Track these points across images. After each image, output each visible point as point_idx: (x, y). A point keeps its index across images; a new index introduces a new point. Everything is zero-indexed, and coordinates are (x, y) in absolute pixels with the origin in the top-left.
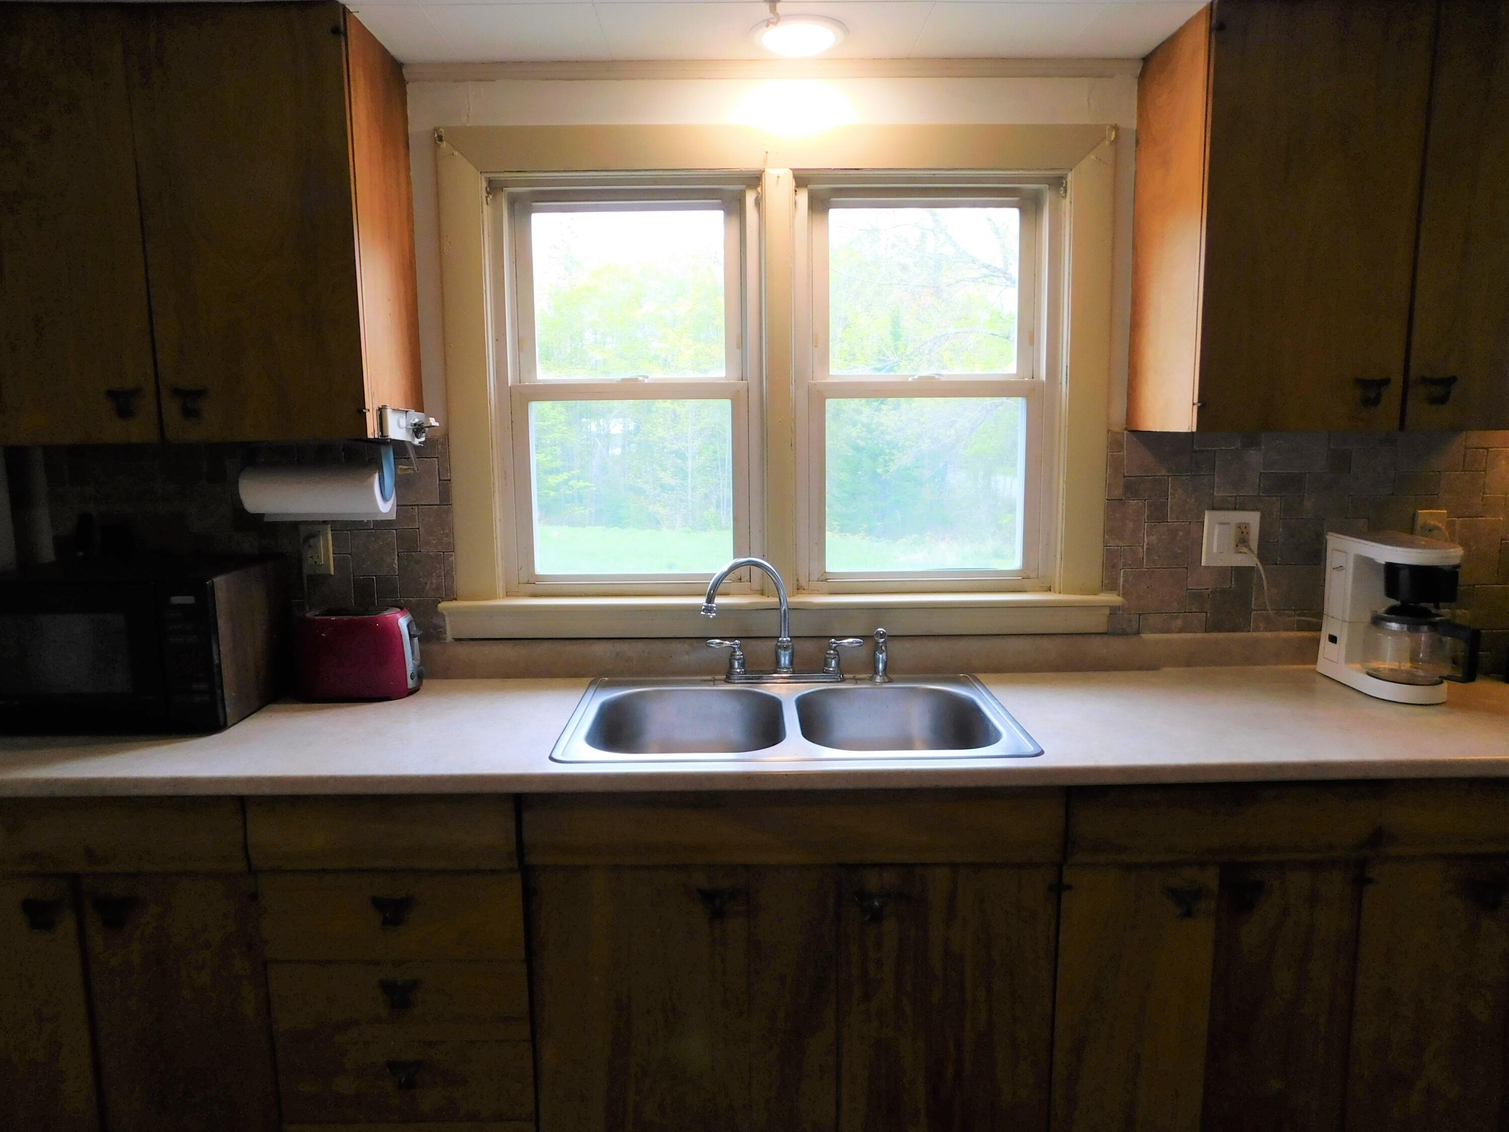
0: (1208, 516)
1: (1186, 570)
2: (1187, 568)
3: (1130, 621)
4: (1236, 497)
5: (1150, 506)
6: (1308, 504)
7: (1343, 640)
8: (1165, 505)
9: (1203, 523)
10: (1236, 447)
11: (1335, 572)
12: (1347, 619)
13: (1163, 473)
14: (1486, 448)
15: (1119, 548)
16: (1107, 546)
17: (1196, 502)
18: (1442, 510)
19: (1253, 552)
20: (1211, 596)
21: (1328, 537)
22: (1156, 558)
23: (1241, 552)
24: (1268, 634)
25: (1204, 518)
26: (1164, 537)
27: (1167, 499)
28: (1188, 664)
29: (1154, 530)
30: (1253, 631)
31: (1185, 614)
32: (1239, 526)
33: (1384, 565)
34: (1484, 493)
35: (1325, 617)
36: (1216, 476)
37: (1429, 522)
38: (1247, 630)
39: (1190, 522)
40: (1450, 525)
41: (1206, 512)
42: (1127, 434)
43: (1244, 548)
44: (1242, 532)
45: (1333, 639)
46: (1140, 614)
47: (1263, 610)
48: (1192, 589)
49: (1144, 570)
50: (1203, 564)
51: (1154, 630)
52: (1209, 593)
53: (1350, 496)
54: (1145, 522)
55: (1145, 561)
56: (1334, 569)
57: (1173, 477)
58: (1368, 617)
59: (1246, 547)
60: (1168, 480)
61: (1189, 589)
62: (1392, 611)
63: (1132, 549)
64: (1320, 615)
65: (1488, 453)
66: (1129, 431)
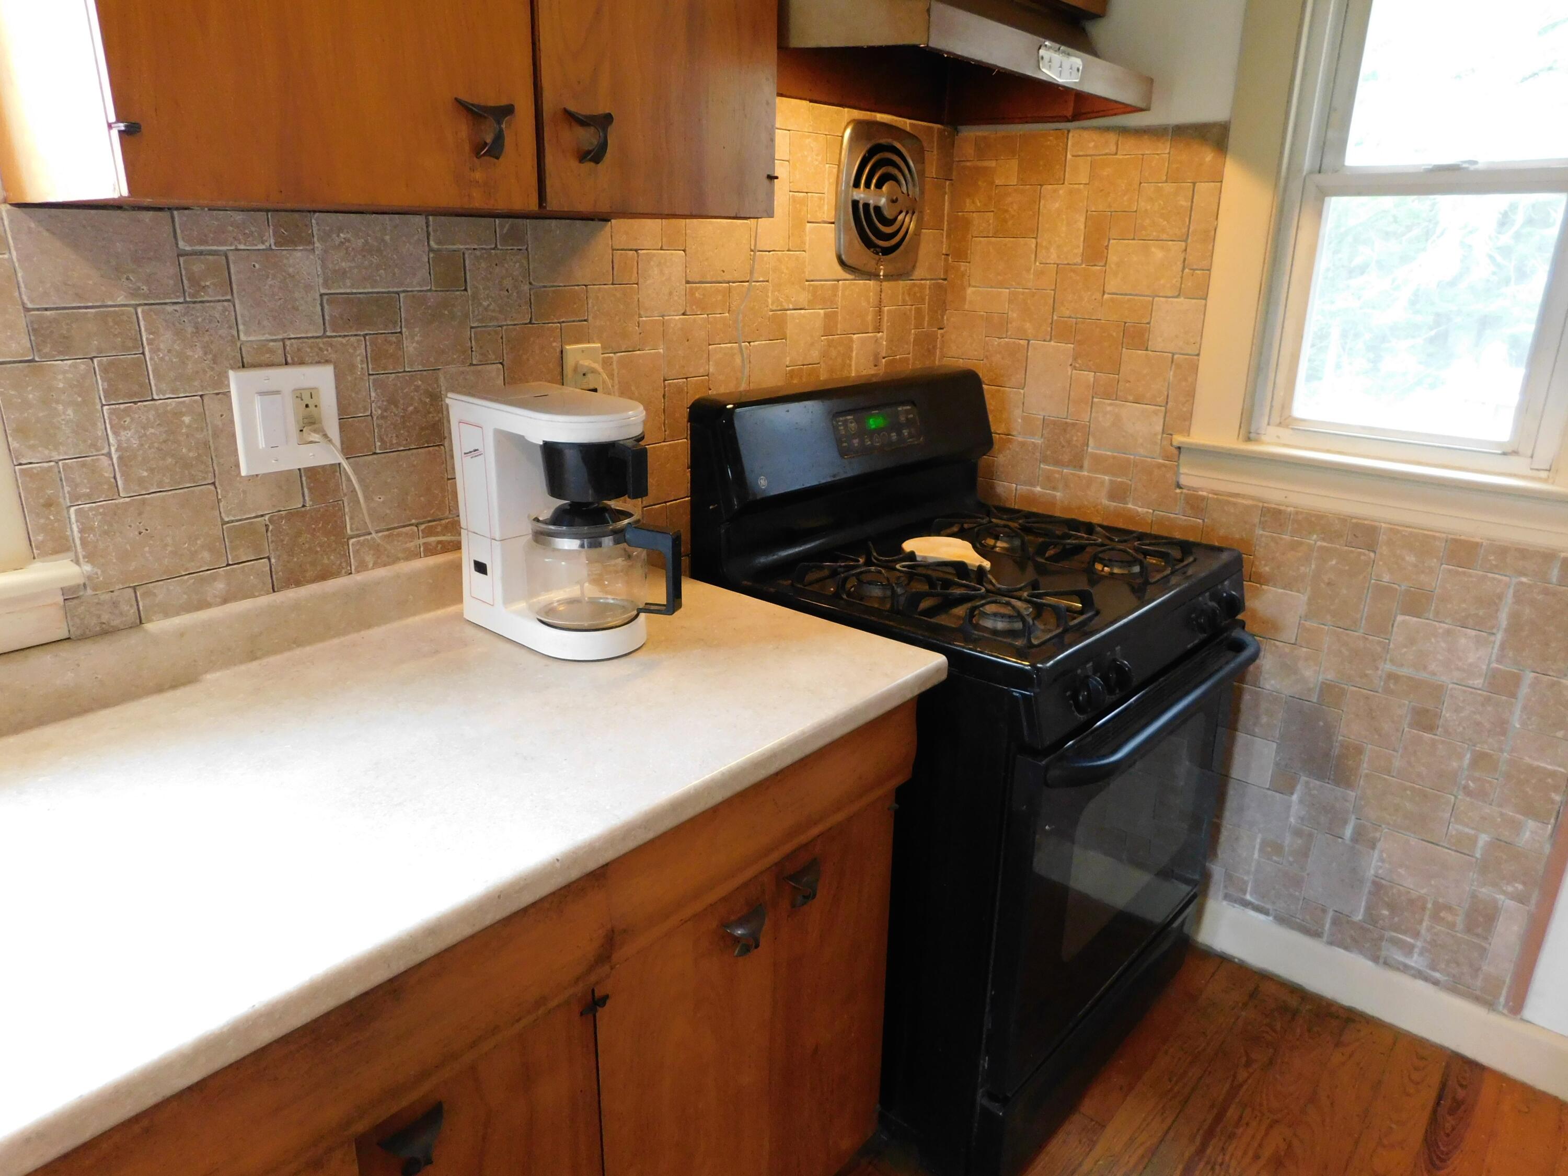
0: (235, 380)
1: (212, 487)
2: (214, 484)
3: (115, 604)
4: (283, 340)
5: (105, 370)
6: (410, 347)
7: (495, 567)
8: (140, 364)
9: (227, 394)
10: (267, 244)
11: (468, 459)
12: (498, 537)
13: (121, 300)
14: (636, 250)
15: (52, 464)
16: (20, 464)
17: (205, 354)
18: (594, 342)
19: (330, 441)
20: (271, 527)
21: (448, 401)
22: (145, 474)
23: (311, 442)
24: (381, 573)
25: (229, 386)
26: (152, 430)
27: (143, 353)
28: (252, 656)
29: (128, 420)
30: (358, 572)
31: (228, 568)
32: (298, 395)
33: (541, 446)
34: (640, 316)
35: (463, 532)
36: (237, 302)
37: (581, 362)
38: (346, 573)
39: (201, 396)
40: (606, 363)
41: (231, 374)
42: (8, 211)
43: (313, 434)
44: (307, 406)
45: (481, 568)
46: (134, 588)
47: (364, 535)
48: (232, 522)
49: (122, 500)
50: (244, 473)
51: (167, 612)
52: (268, 523)
53: (472, 328)
54: (103, 405)
55: (120, 483)
56: (465, 453)
57: (146, 307)
58: (527, 528)
59: (315, 431)
60: (137, 314)
61: (228, 522)
62: (560, 518)
63: (84, 465)
64: (454, 526)
65: (638, 257)
66: (12, 205)
